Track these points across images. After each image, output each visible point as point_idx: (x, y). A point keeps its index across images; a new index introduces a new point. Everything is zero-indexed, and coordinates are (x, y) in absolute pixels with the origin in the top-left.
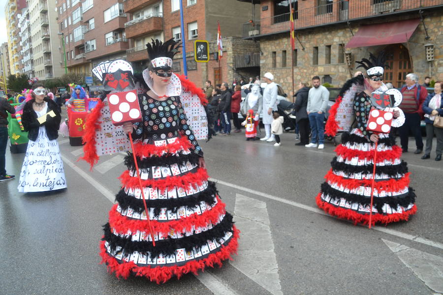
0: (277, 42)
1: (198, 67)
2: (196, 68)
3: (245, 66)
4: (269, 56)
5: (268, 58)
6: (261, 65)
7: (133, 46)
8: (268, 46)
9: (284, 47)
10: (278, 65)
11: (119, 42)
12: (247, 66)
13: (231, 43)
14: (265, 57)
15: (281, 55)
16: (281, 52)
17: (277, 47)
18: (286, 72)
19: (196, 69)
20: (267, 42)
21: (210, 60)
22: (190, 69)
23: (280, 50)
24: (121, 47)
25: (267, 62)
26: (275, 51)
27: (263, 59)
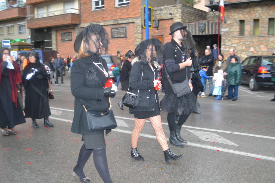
0: (247, 10)
1: (127, 35)
2: (126, 35)
3: (197, 34)
4: (235, 24)
5: (232, 26)
6: (222, 33)
7: (33, 12)
8: (233, 14)
9: (257, 16)
10: (246, 33)
11: (16, 8)
12: (201, 34)
13: (180, 11)
14: (229, 25)
15: (252, 23)
16: (252, 20)
17: (247, 16)
18: (259, 40)
19: (125, 37)
20: (232, 10)
21: (153, 27)
22: (116, 36)
23: (251, 19)
24: (19, 13)
25: (231, 30)
26: (244, 19)
27: (225, 28)
